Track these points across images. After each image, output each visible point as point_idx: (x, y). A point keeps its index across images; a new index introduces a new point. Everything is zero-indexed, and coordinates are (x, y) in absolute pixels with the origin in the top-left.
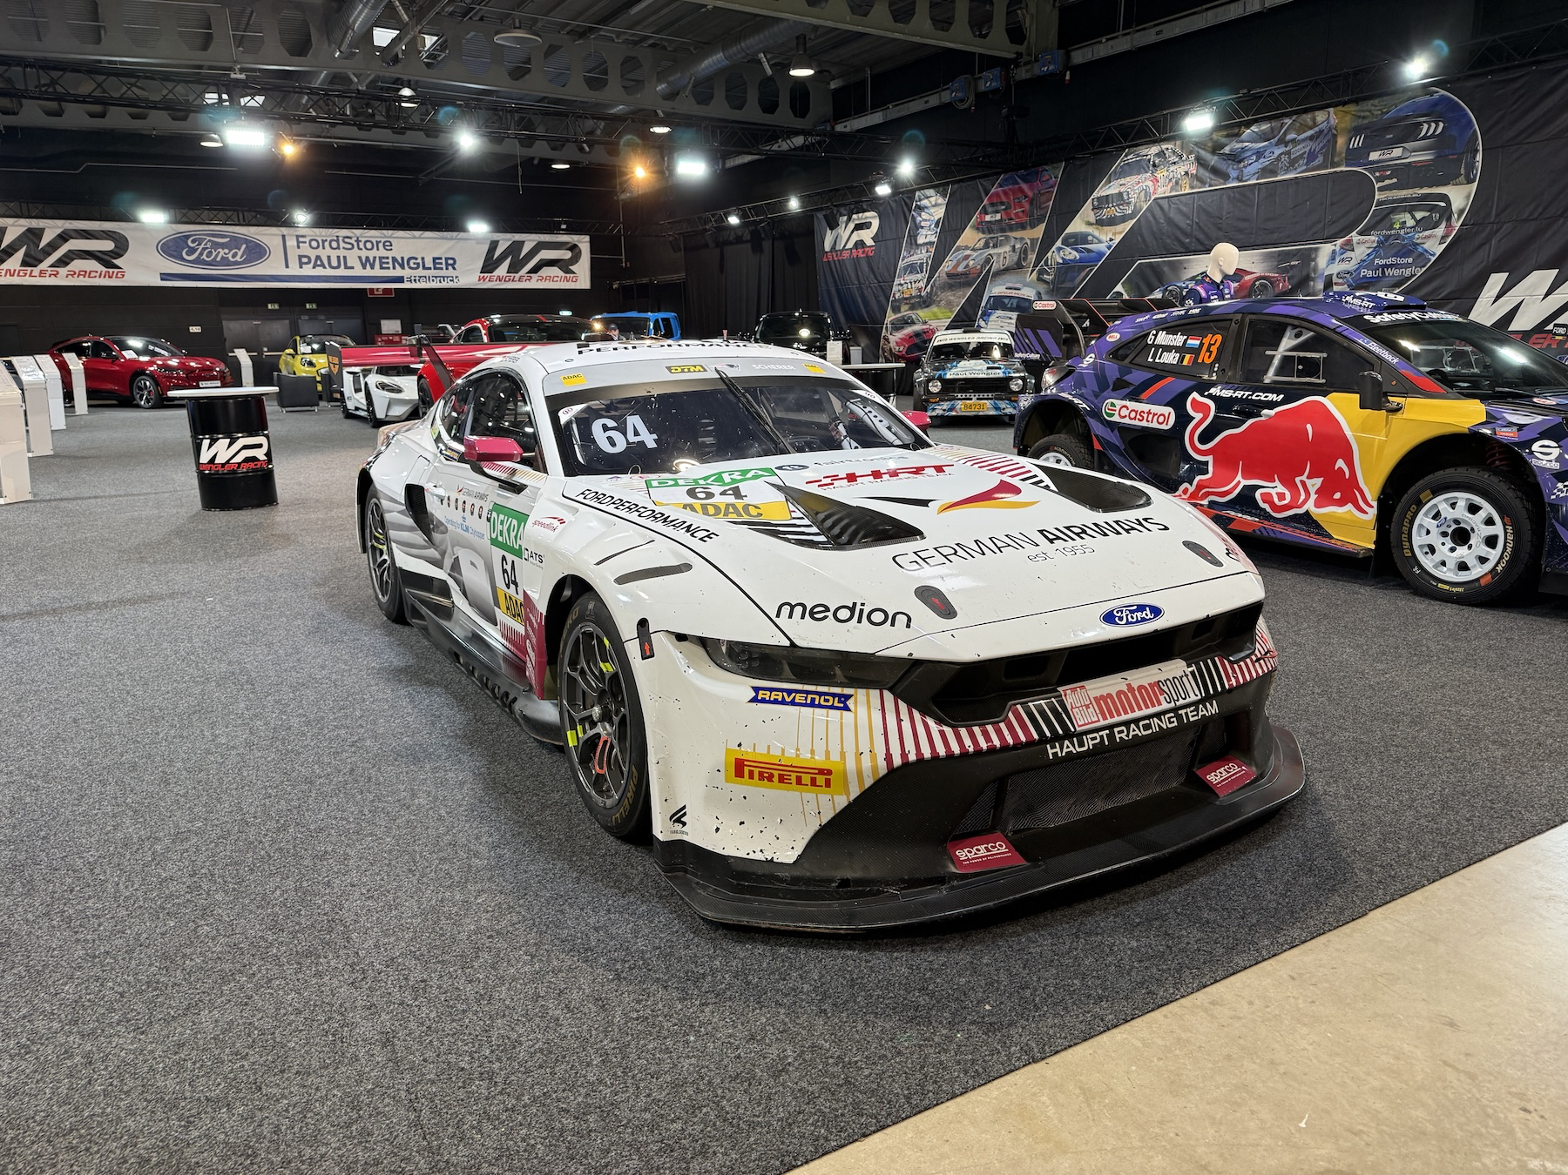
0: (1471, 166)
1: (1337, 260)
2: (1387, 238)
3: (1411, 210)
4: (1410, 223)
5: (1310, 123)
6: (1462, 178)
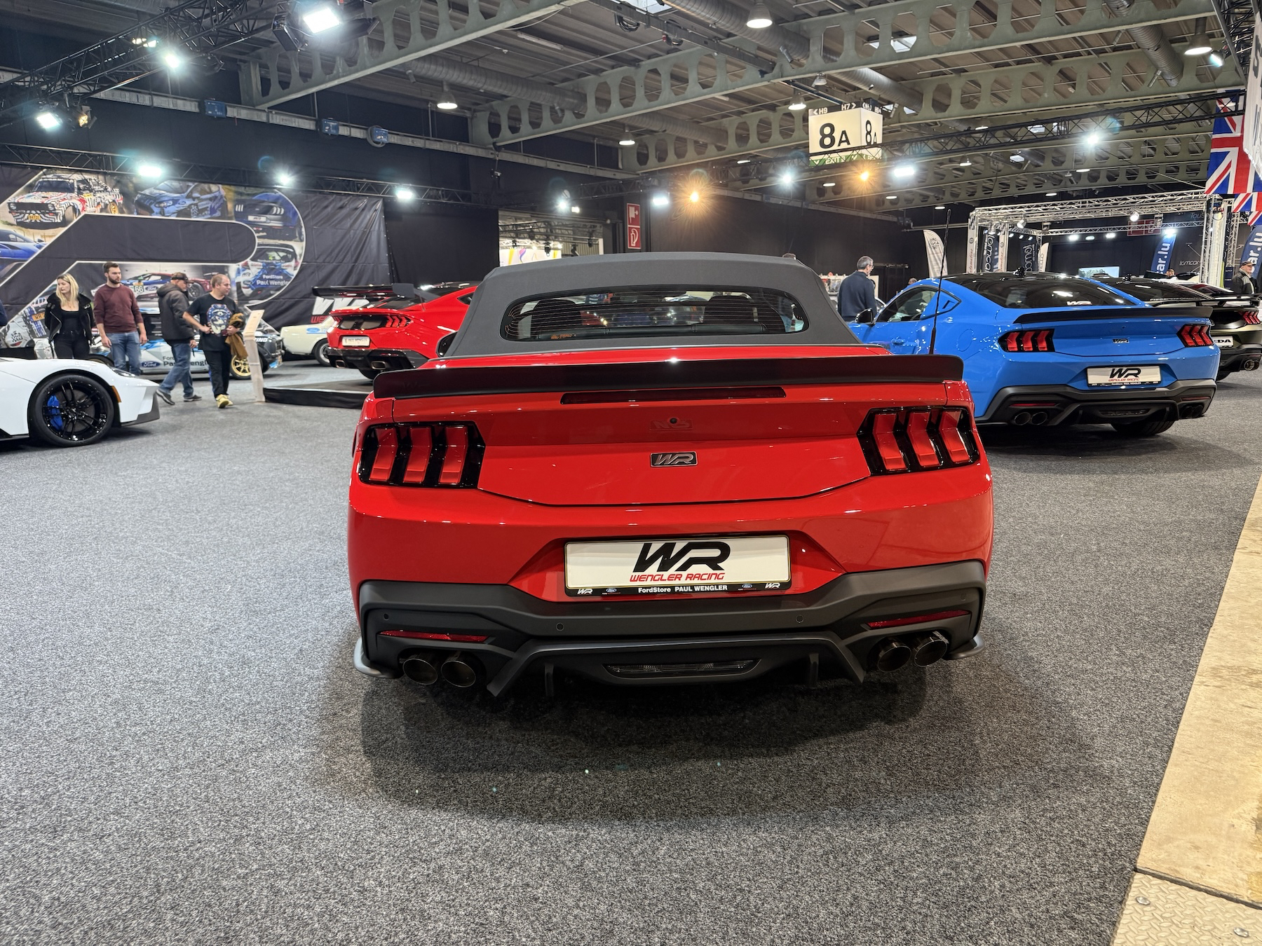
0: (300, 234)
1: (242, 273)
2: (268, 264)
3: (277, 251)
4: (278, 258)
5: (208, 190)
6: (298, 239)
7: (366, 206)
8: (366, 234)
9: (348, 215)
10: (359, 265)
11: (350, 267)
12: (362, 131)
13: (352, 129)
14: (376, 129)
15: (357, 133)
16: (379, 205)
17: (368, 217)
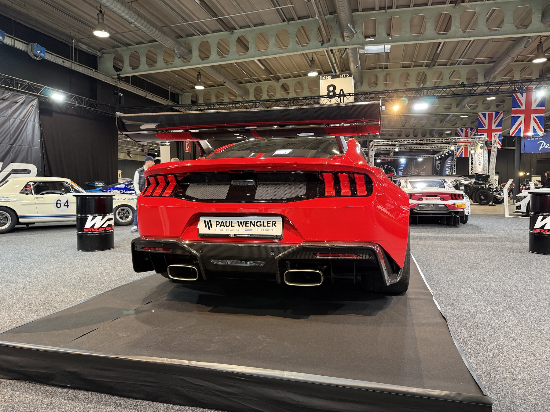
7: (24, 101)
8: (23, 122)
9: (9, 107)
10: (17, 146)
11: (8, 147)
12: (24, 44)
13: (16, 41)
14: (36, 46)
15: (20, 45)
16: (35, 102)
17: (26, 110)
